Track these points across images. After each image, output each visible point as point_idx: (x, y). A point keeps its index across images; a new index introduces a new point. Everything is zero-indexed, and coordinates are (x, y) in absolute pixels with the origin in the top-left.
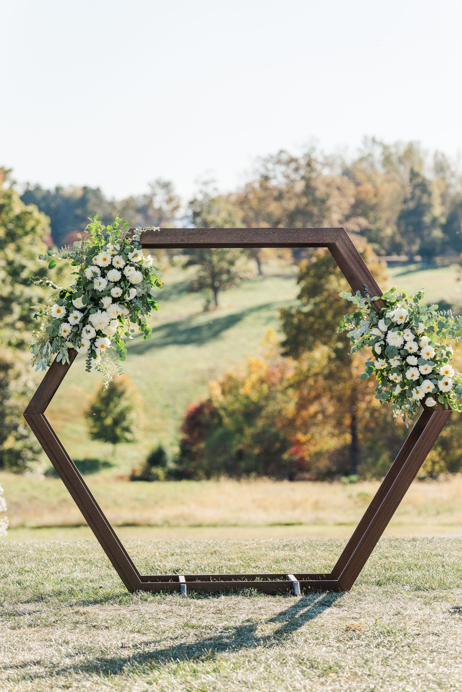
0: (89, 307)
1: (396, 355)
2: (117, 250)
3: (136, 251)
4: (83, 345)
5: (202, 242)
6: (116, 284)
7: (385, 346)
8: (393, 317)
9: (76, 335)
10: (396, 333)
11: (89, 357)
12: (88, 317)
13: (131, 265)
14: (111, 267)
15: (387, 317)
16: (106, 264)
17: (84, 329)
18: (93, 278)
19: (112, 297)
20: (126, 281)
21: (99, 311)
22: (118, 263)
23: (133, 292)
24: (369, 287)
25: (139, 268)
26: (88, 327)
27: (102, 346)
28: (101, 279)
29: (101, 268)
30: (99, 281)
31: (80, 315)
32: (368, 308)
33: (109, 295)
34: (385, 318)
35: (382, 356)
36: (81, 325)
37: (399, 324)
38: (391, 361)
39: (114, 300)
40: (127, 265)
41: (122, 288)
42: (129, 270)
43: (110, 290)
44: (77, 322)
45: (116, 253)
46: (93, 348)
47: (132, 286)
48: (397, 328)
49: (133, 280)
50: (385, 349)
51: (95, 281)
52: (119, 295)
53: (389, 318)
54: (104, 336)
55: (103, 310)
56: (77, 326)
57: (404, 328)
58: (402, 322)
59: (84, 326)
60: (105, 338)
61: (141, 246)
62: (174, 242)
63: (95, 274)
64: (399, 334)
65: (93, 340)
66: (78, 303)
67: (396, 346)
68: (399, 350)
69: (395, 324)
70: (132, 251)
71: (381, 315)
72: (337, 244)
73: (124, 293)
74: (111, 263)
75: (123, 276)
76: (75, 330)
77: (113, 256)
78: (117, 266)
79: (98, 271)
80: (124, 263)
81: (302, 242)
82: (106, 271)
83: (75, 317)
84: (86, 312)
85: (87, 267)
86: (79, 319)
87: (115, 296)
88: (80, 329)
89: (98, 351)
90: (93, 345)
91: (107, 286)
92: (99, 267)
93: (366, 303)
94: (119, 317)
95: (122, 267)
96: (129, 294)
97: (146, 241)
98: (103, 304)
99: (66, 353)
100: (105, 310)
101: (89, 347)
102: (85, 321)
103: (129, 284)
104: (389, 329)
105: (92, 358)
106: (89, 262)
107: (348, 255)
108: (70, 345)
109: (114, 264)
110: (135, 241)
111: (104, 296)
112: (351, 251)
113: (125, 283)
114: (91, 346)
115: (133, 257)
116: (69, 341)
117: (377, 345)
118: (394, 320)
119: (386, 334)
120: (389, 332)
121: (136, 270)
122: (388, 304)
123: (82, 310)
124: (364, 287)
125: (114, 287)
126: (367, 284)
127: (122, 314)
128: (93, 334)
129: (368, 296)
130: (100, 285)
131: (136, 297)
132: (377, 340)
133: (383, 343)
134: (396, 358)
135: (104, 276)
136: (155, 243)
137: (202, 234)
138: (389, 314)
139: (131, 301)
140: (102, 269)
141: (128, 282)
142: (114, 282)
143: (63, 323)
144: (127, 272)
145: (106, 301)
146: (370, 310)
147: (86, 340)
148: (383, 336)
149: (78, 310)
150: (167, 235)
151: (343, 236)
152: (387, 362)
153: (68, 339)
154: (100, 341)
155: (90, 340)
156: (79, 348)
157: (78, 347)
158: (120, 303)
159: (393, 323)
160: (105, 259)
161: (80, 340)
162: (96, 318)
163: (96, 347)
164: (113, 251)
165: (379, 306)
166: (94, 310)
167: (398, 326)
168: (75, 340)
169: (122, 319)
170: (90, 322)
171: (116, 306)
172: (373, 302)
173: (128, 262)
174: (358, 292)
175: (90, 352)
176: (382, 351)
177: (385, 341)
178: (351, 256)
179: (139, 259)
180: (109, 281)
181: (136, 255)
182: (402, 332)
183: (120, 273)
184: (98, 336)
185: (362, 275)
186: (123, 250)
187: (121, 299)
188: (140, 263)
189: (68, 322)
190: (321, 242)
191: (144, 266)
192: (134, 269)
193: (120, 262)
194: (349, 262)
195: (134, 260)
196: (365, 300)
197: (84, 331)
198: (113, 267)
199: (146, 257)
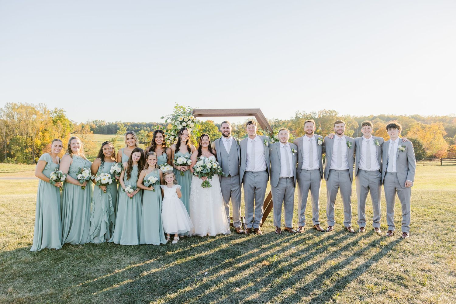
5: (214, 113)
14: (183, 121)
18: (177, 125)
24: (268, 128)
28: (180, 125)
29: (180, 122)
31: (173, 137)
44: (172, 139)
49: (191, 126)
61: (193, 114)
62: (204, 113)
63: (178, 124)
66: (172, 133)
70: (190, 116)
72: (258, 115)
75: (187, 124)
77: (184, 118)
78: (185, 121)
79: (179, 123)
80: (188, 120)
81: (246, 113)
85: (176, 121)
93: (267, 133)
97: (196, 113)
107: (261, 118)
110: (191, 113)
112: (262, 116)
121: (192, 122)
122: (274, 133)
123: (174, 136)
135: (181, 124)
136: (199, 114)
144: (188, 123)
150: (203, 111)
151: (260, 111)
160: (181, 119)
165: (271, 134)
172: (269, 133)
174: (265, 130)
181: (192, 117)
185: (266, 124)
186: (187, 116)
189: (169, 140)
190: (252, 113)
191: (194, 121)
192: (191, 122)
193: (186, 120)
194: (262, 120)
195: (191, 119)
196: (267, 132)
197: (174, 142)
198: (184, 121)
199: (195, 118)
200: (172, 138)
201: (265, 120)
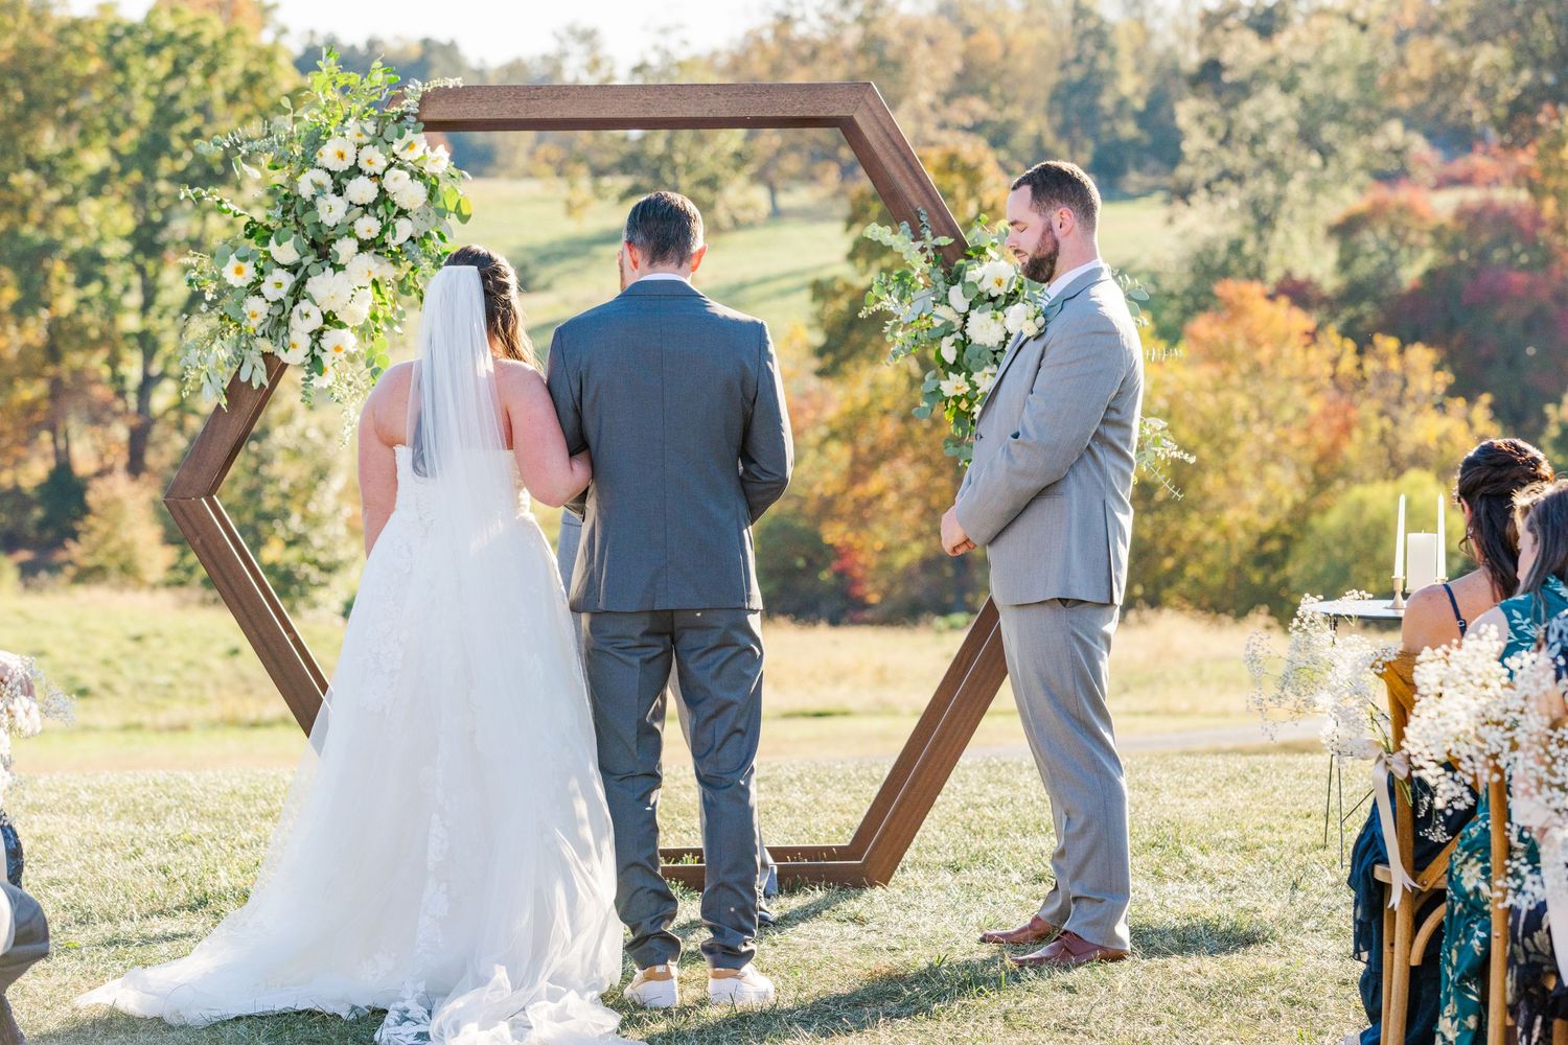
0: (307, 261)
1: (987, 364)
2: (368, 134)
3: (409, 135)
4: (294, 346)
5: (557, 115)
6: (365, 208)
7: (964, 344)
8: (981, 281)
9: (279, 323)
10: (988, 315)
11: (309, 372)
12: (304, 283)
13: (401, 167)
14: (356, 171)
15: (967, 280)
16: (344, 166)
17: (296, 309)
18: (314, 197)
19: (358, 239)
20: (389, 204)
21: (329, 271)
22: (369, 161)
23: (404, 228)
24: (929, 215)
25: (418, 175)
26: (304, 305)
27: (338, 349)
28: (333, 199)
29: (332, 174)
30: (329, 202)
31: (288, 280)
32: (927, 262)
33: (351, 234)
34: (963, 282)
35: (956, 367)
36: (289, 302)
37: (994, 295)
38: (977, 377)
39: (363, 246)
40: (391, 165)
41: (381, 220)
42: (395, 179)
43: (352, 224)
44: (282, 293)
45: (365, 139)
46: (317, 352)
47: (402, 213)
48: (991, 304)
49: (403, 201)
50: (964, 350)
51: (320, 202)
52: (375, 234)
53: (972, 284)
54: (341, 325)
55: (338, 268)
56: (280, 302)
57: (1007, 304)
58: (1002, 290)
59: (296, 303)
60: (344, 331)
61: (422, 125)
62: (495, 115)
63: (319, 186)
64: (995, 318)
65: (317, 335)
66: (286, 252)
67: (989, 345)
68: (995, 353)
69: (986, 297)
70: (400, 136)
71: (954, 277)
72: (858, 119)
73: (384, 229)
74: (356, 163)
75: (382, 191)
76: (276, 312)
77: (360, 147)
78: (368, 169)
79: (327, 180)
80: (385, 164)
81: (780, 114)
82: (343, 181)
83: (278, 284)
84: (300, 272)
85: (302, 171)
86: (286, 287)
87: (365, 236)
88: (287, 310)
89: (326, 360)
90: (316, 347)
91: (347, 213)
92: (328, 171)
93: (923, 250)
94: (375, 283)
95: (380, 172)
96: (394, 231)
97: (434, 113)
98: (337, 255)
99: (260, 363)
100: (342, 268)
101: (308, 351)
102: (298, 292)
103: (396, 209)
104: (972, 306)
105: (314, 374)
106: (308, 161)
107: (882, 144)
108: (266, 345)
109: (362, 165)
110: (408, 114)
111: (341, 237)
112: (888, 135)
113: (386, 207)
114: (312, 348)
115: (402, 150)
116: (263, 335)
117: (947, 341)
118: (983, 287)
119: (966, 318)
120: (973, 313)
121: (412, 178)
122: (970, 253)
123: (293, 269)
124: (918, 214)
125: (362, 216)
126: (925, 208)
127: (381, 278)
128: (316, 322)
129: (928, 233)
130: (331, 211)
131: (411, 238)
132: (948, 329)
133: (961, 337)
134: (987, 370)
135: (339, 191)
136: (453, 118)
137: (558, 97)
138: (974, 273)
139: (400, 246)
140: (336, 177)
141: (393, 205)
142: (363, 205)
143: (251, 297)
144: (388, 183)
145: (345, 248)
146: (931, 265)
147: (300, 335)
148: (959, 323)
149: (283, 267)
150: (481, 99)
151: (871, 102)
152: (967, 379)
153: (260, 333)
154: (332, 337)
155: (311, 334)
156: (286, 351)
157: (282, 350)
158: (376, 253)
159: (980, 294)
160: (341, 156)
161: (287, 334)
162: (323, 285)
163: (324, 351)
164: (359, 135)
165: (951, 257)
166: (318, 267)
167: (992, 299)
168: (277, 334)
169: (381, 287)
170: (309, 294)
171: (367, 258)
172: (937, 248)
173: (392, 160)
174: (905, 225)
175: (309, 360)
176: (957, 356)
177: (964, 335)
178: (888, 145)
179: (415, 154)
180: (351, 203)
181: (410, 145)
182: (1000, 314)
183: (375, 185)
184: (327, 326)
185: (913, 188)
186: (381, 135)
187: (379, 242)
188: (420, 164)
189: (261, 295)
190: (822, 114)
191: (429, 169)
192: (406, 175)
193: (375, 159)
194: (885, 159)
195: (407, 156)
196: (919, 244)
197: (295, 315)
198: (361, 172)
199: (432, 150)
200: (279, 285)
201: (905, 159)
